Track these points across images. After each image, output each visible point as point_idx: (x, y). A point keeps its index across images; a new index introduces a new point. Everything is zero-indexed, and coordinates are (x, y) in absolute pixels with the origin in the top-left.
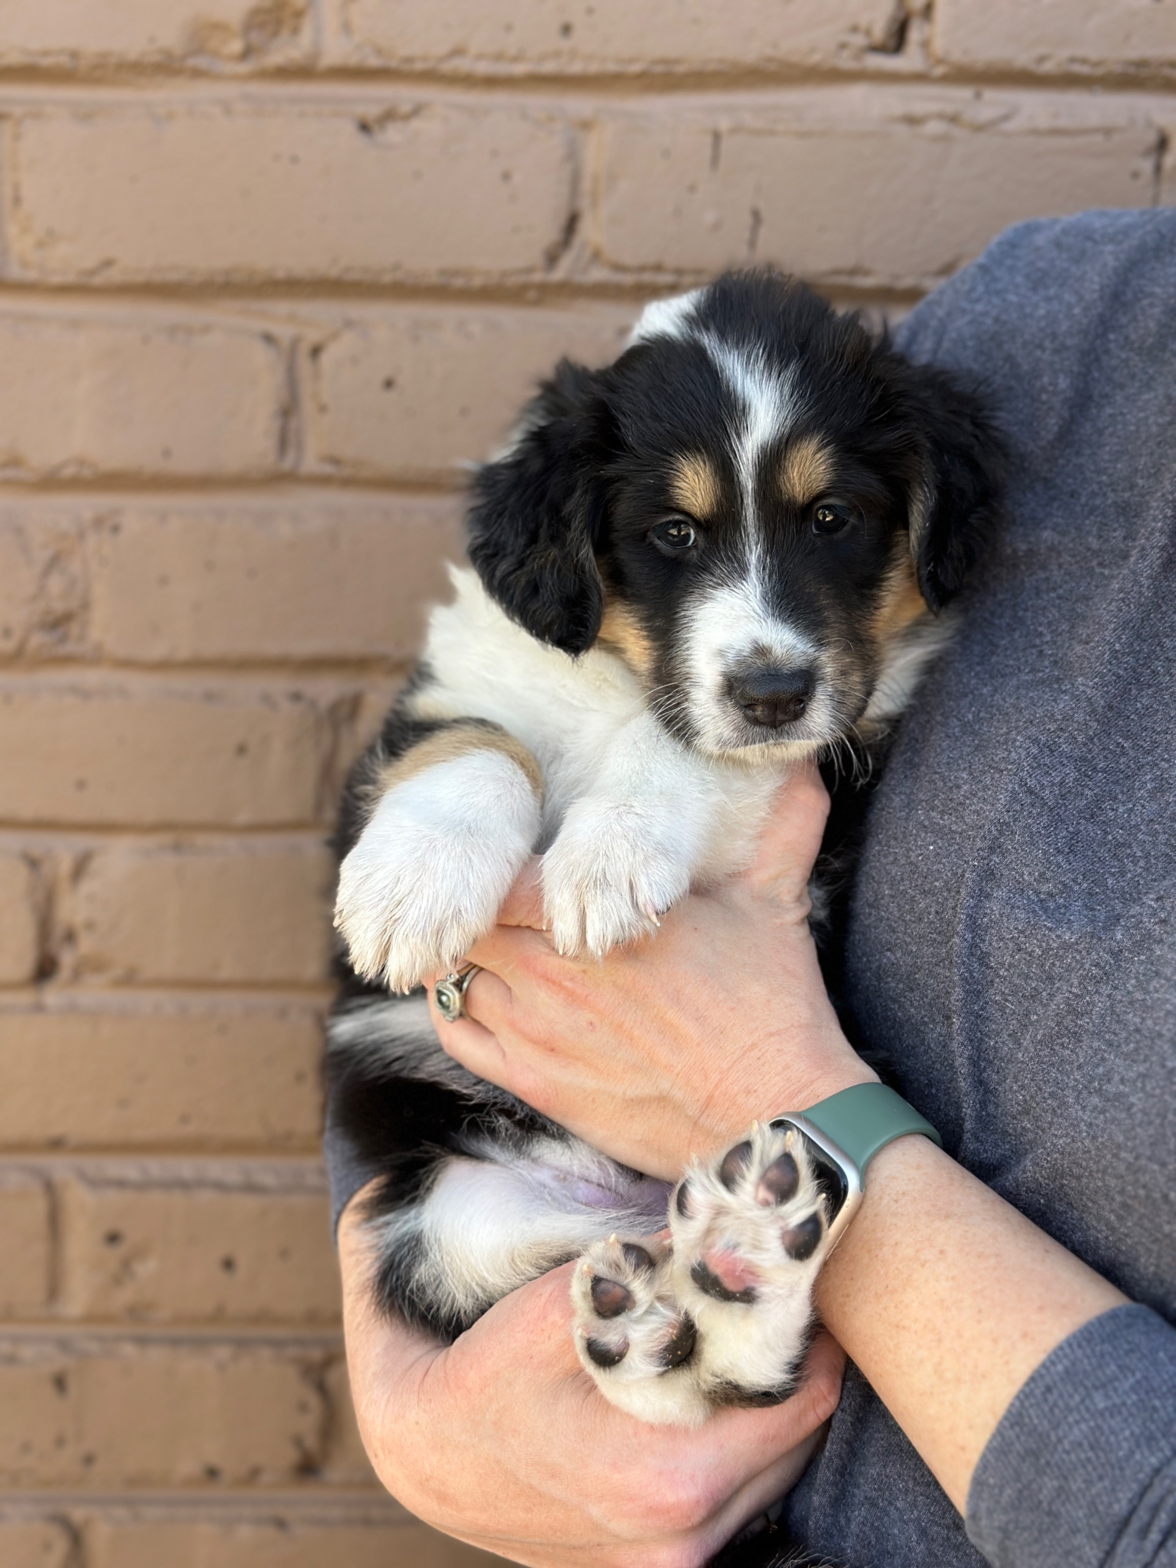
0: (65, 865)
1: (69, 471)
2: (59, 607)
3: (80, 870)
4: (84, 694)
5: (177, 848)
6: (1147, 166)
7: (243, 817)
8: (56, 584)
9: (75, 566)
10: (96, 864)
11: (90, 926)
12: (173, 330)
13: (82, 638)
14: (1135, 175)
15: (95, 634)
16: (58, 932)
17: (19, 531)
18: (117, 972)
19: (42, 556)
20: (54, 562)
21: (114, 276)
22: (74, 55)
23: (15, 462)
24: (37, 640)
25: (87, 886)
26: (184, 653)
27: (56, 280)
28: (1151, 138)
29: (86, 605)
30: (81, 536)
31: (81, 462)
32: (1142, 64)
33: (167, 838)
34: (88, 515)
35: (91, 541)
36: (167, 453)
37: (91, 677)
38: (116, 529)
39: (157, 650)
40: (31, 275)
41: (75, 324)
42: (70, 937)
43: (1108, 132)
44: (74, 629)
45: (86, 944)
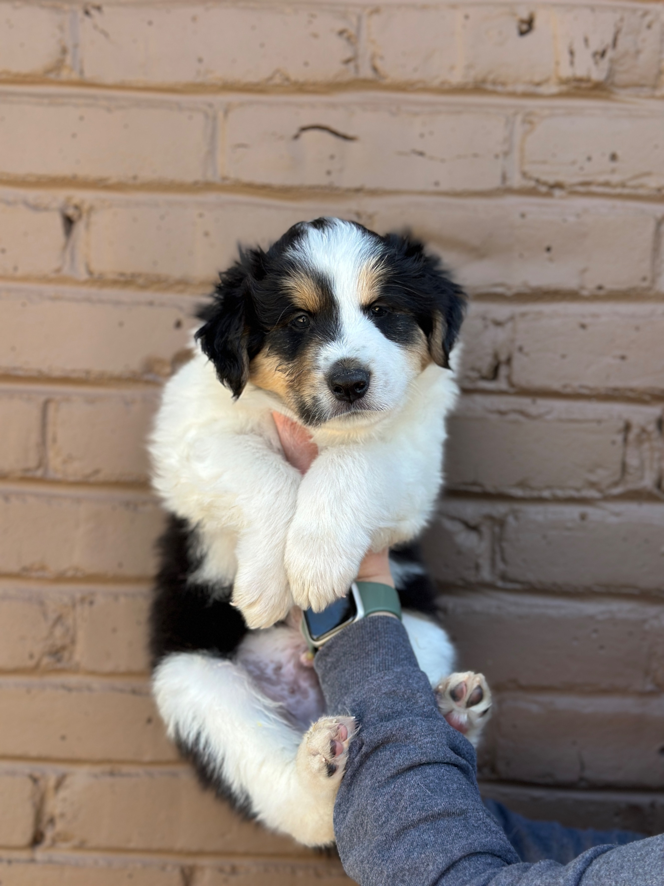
0: (52, 782)
1: (70, 573)
2: (59, 643)
3: (59, 784)
4: (69, 689)
5: (112, 774)
6: (619, 438)
7: (147, 757)
8: (58, 631)
9: (70, 621)
10: (68, 781)
11: (62, 815)
12: (127, 504)
13: (71, 658)
14: (614, 443)
15: (77, 657)
16: (46, 818)
17: (42, 603)
18: (75, 842)
19: (52, 616)
20: (59, 619)
21: (101, 477)
22: (88, 372)
23: (43, 568)
24: (46, 661)
25: (63, 793)
26: (123, 668)
27: (71, 479)
28: (621, 425)
29: (73, 642)
30: (74, 606)
31: (77, 569)
32: (616, 389)
33: (107, 768)
34: (78, 596)
35: (79, 608)
36: (120, 565)
37: (72, 680)
38: (91, 603)
39: (108, 667)
40: (59, 476)
41: (78, 500)
42: (52, 821)
43: (599, 421)
44: (66, 654)
45: (60, 826)
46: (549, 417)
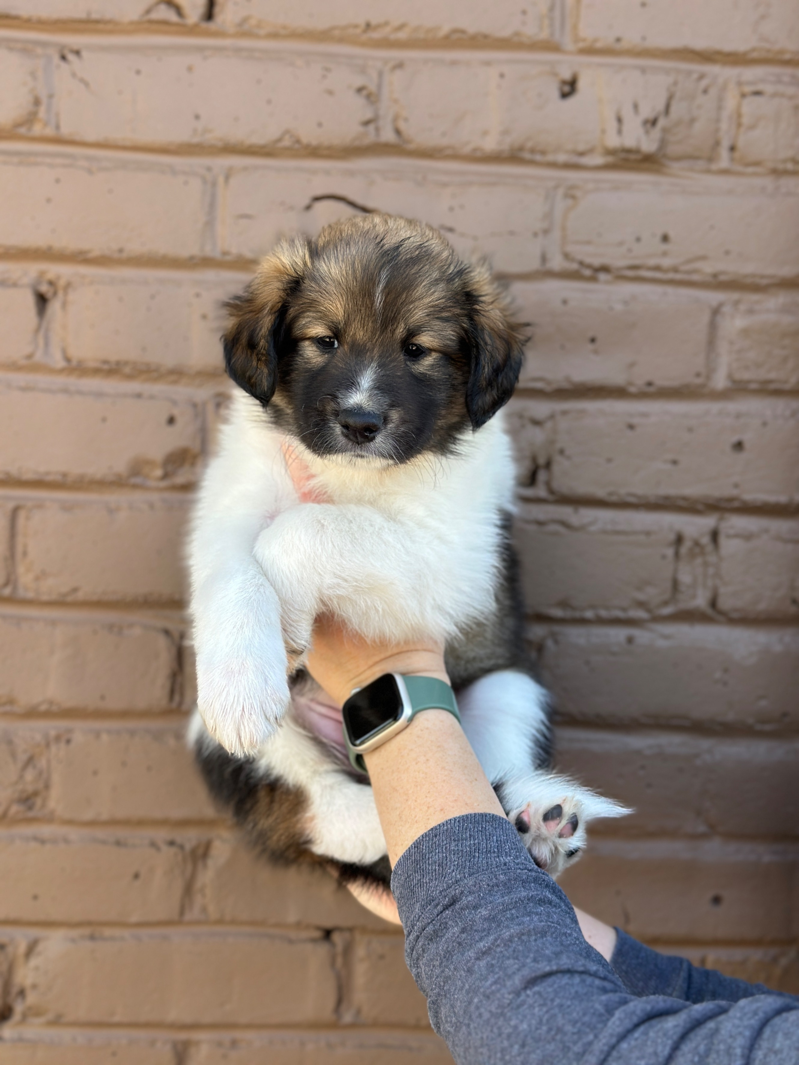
0: (22, 948)
1: (43, 708)
2: (30, 789)
3: (30, 951)
4: (43, 842)
5: (92, 938)
6: (670, 552)
7: (134, 919)
8: (29, 775)
9: (42, 763)
10: (40, 947)
11: (34, 986)
12: (111, 627)
13: (43, 805)
14: (664, 557)
15: (52, 804)
16: (15, 990)
17: (10, 742)
18: (50, 1016)
19: (22, 758)
20: (30, 761)
21: (80, 596)
22: (65, 475)
23: (11, 702)
24: (15, 809)
25: (34, 962)
26: (105, 816)
27: (45, 598)
28: (672, 537)
29: (47, 786)
30: (48, 745)
31: (51, 703)
32: (667, 498)
33: (87, 931)
34: (53, 733)
35: (53, 749)
36: (103, 698)
37: (46, 830)
38: (68, 741)
39: (88, 815)
40: (30, 595)
41: (53, 623)
42: (22, 993)
43: (648, 533)
44: (39, 801)
45: (31, 998)
46: (593, 528)
